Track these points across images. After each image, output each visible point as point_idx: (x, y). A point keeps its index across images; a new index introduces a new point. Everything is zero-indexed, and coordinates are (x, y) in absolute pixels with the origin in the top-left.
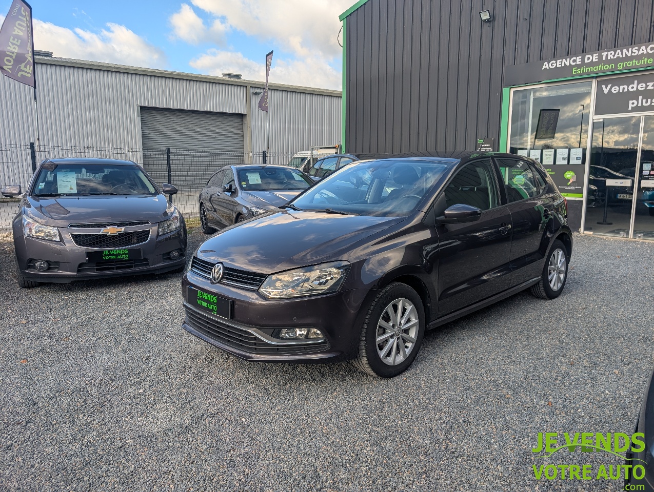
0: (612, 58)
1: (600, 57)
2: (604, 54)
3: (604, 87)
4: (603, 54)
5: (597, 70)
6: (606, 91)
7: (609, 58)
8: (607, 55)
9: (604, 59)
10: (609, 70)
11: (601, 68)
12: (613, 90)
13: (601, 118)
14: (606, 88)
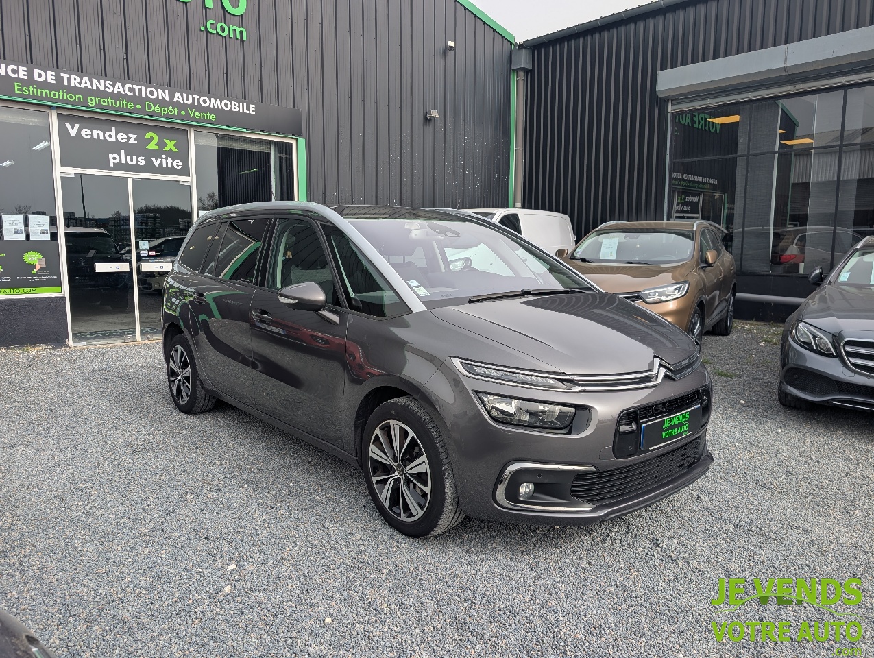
0: (78, 85)
1: (59, 79)
2: (65, 76)
3: (68, 125)
4: (62, 75)
5: (57, 97)
6: (73, 133)
7: (73, 85)
8: (69, 79)
9: (66, 83)
10: (74, 103)
11: (63, 95)
12: (83, 132)
13: (72, 171)
14: (73, 129)
